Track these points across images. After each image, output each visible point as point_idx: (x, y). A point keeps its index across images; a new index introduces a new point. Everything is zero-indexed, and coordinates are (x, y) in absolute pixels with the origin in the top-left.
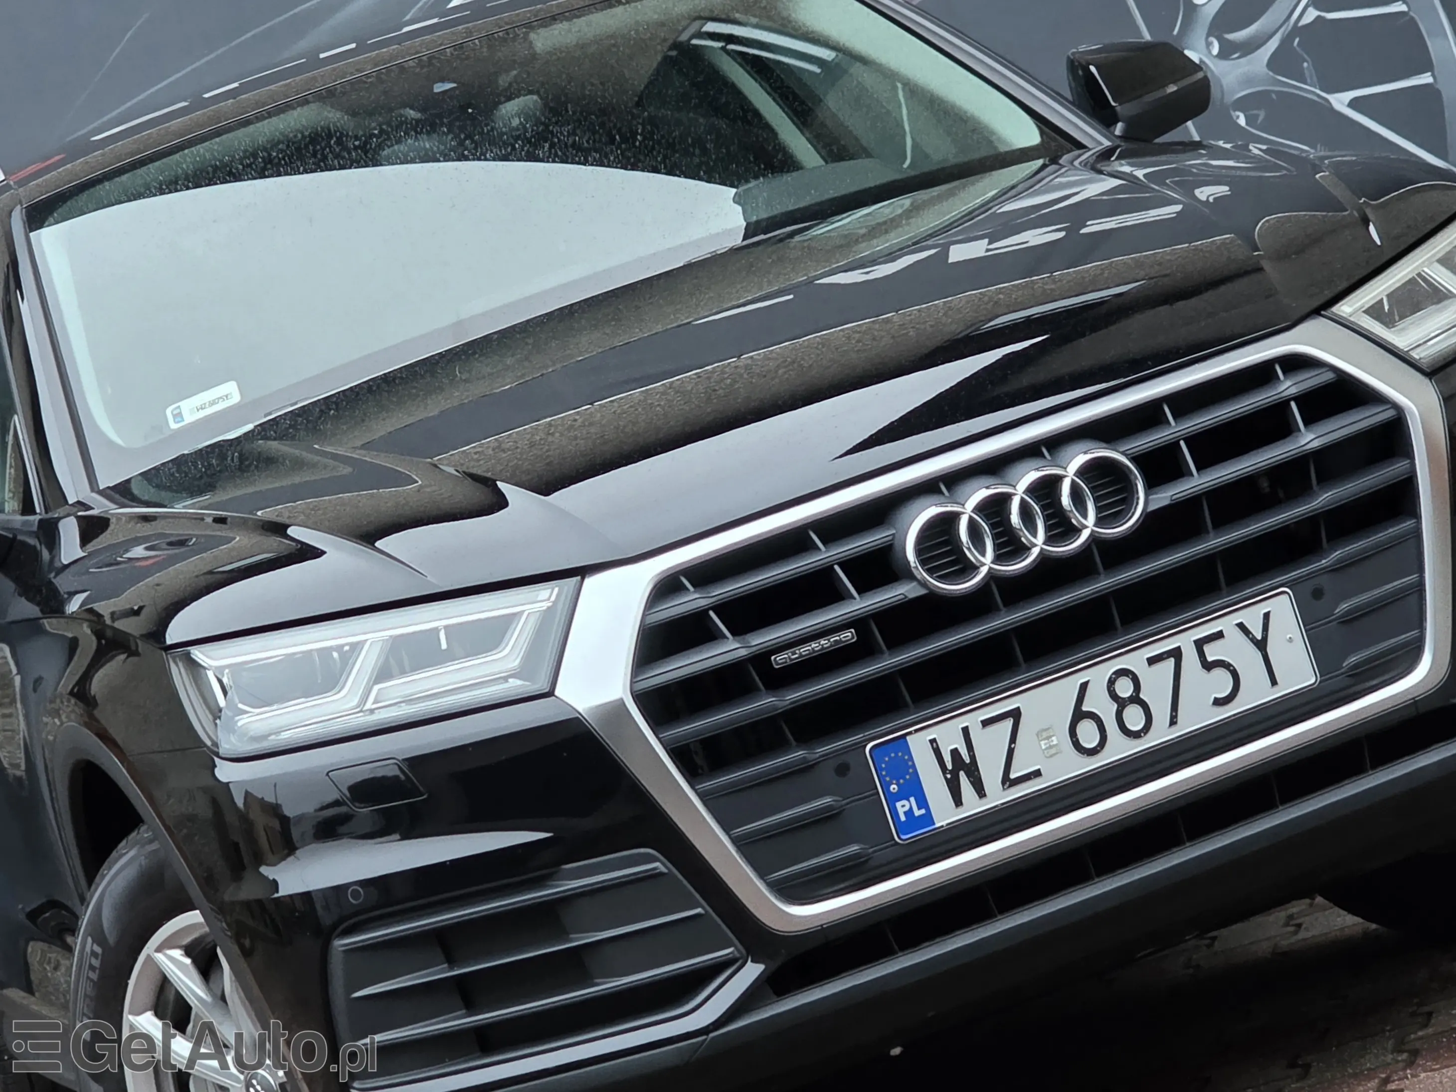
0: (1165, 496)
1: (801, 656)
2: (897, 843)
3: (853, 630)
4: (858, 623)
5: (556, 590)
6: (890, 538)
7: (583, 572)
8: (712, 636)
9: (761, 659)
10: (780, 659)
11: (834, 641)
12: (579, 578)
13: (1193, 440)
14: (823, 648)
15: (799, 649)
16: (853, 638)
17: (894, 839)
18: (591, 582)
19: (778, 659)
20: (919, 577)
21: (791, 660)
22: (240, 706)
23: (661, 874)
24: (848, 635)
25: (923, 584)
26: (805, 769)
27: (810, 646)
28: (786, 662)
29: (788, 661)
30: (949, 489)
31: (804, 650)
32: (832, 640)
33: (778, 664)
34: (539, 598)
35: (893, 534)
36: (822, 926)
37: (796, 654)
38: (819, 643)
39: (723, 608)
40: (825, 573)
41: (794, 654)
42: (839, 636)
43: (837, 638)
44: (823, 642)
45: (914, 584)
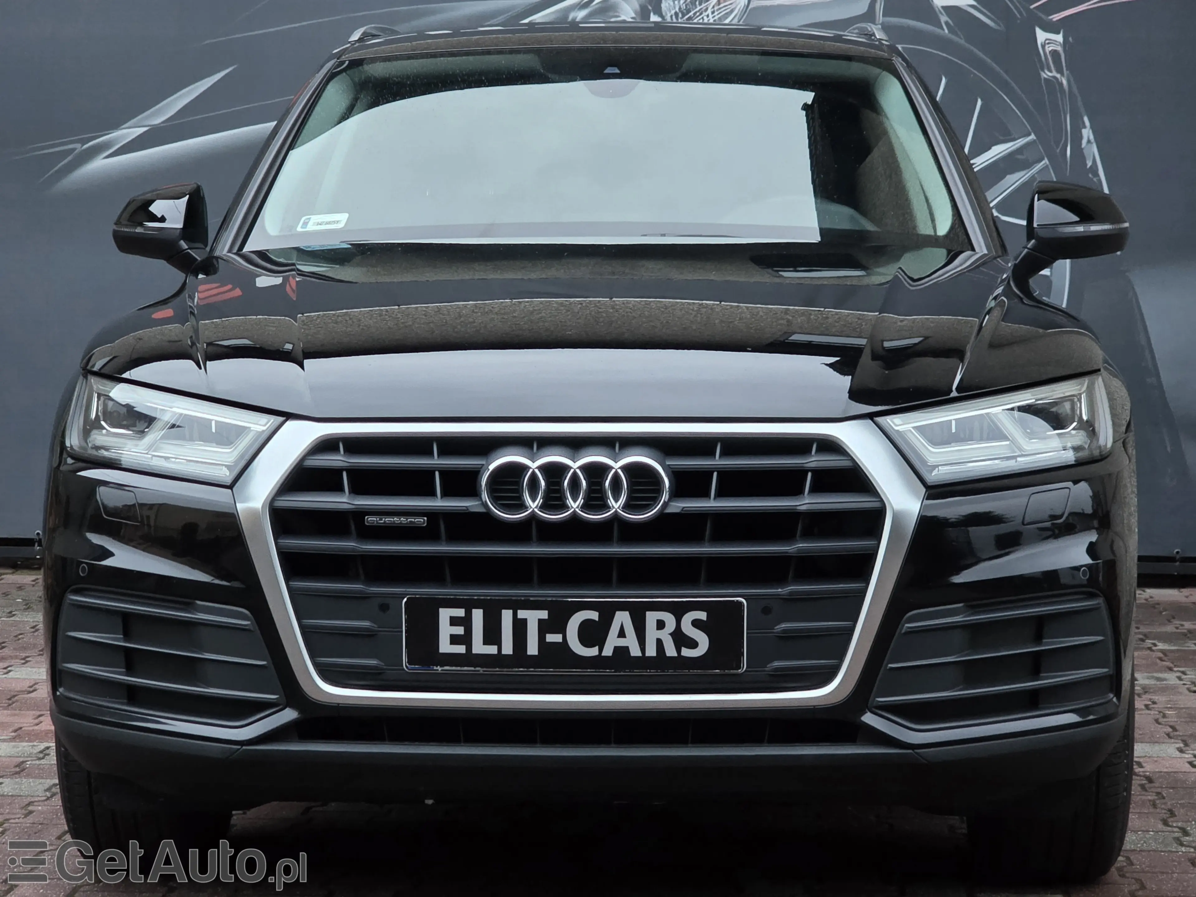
0: (679, 506)
1: (385, 522)
2: (404, 670)
3: (426, 518)
4: (432, 515)
5: (272, 421)
6: (480, 466)
7: (289, 416)
8: (339, 489)
9: (359, 514)
10: (371, 519)
11: (410, 521)
12: (284, 418)
14: (401, 523)
15: (385, 518)
16: (424, 523)
17: (402, 666)
18: (291, 425)
19: (369, 519)
20: (484, 500)
21: (377, 523)
22: (103, 423)
23: (249, 631)
24: (421, 521)
25: (485, 505)
26: (363, 597)
27: (393, 518)
28: (374, 523)
29: (375, 522)
30: (539, 448)
31: (388, 520)
32: (409, 520)
33: (368, 522)
34: (260, 423)
35: (483, 465)
36: (339, 704)
37: (382, 520)
38: (400, 519)
39: (355, 473)
40: (427, 474)
41: (381, 519)
42: (415, 519)
43: (413, 520)
44: (402, 519)
45: (480, 502)
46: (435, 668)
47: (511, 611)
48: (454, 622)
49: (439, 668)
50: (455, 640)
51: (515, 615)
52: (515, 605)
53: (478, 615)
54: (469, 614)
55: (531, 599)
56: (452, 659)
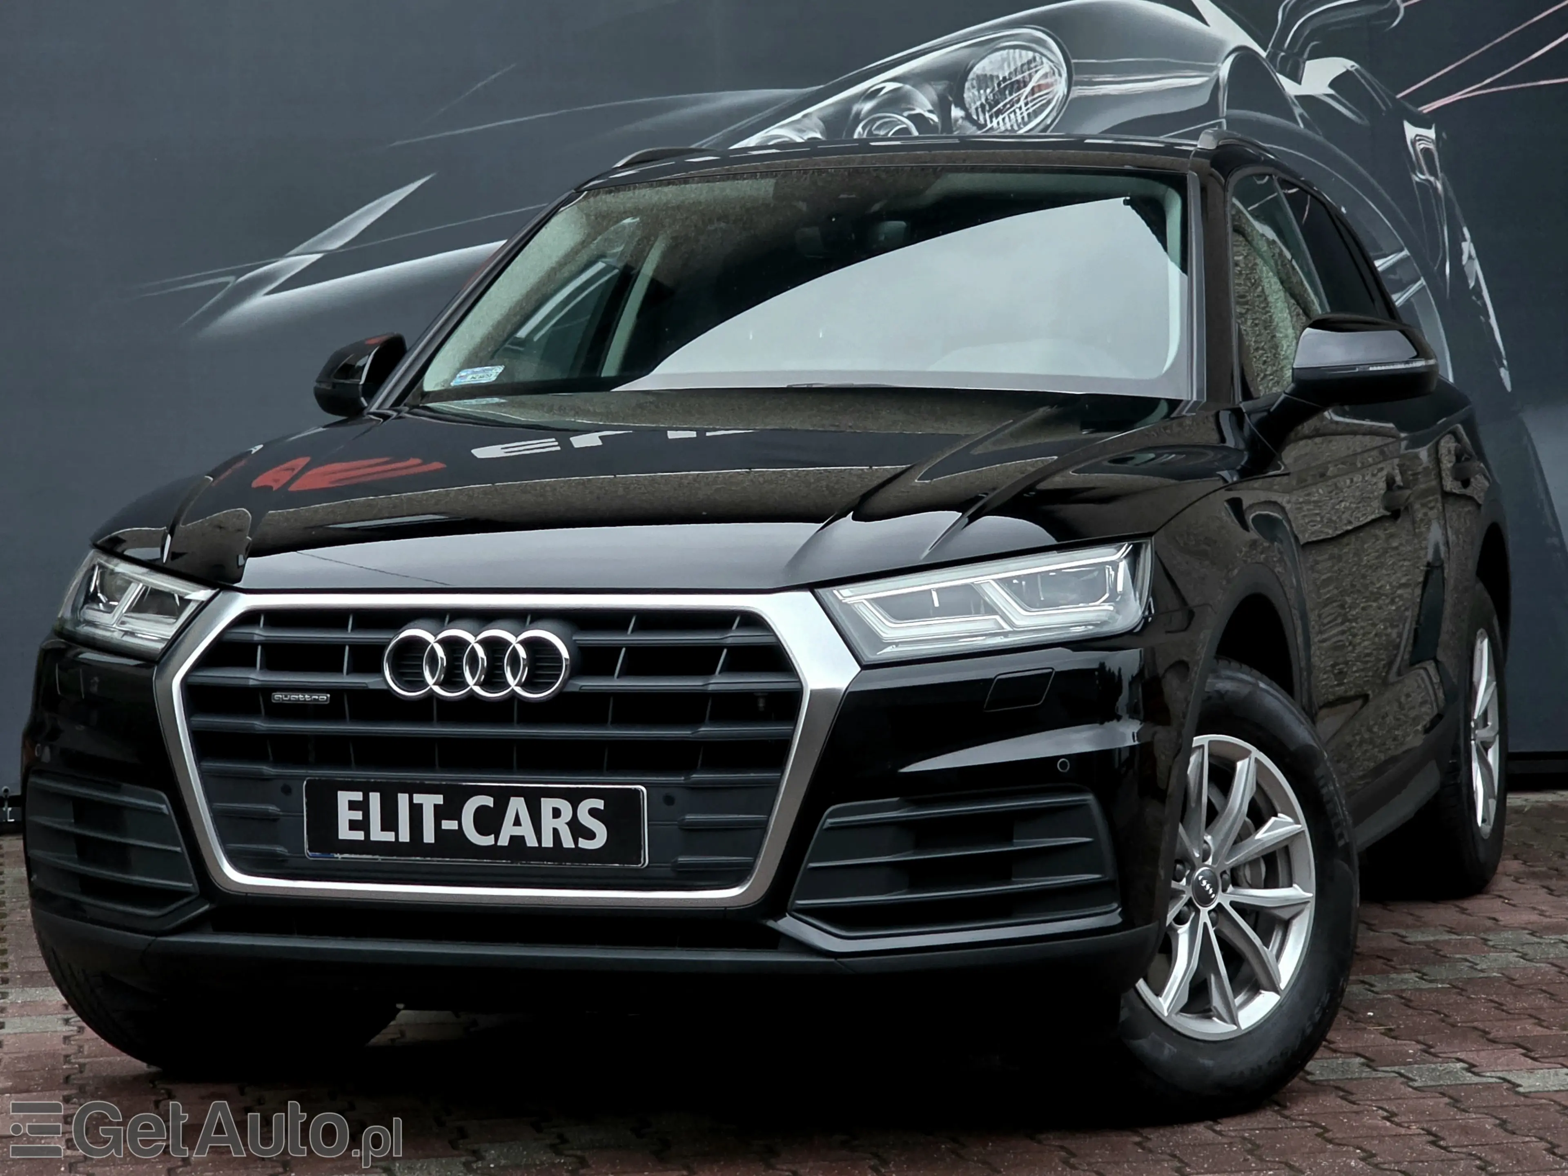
0: (578, 684)
1: (290, 700)
2: (305, 857)
3: (329, 695)
4: (336, 692)
7: (222, 587)
8: (252, 664)
9: (267, 690)
12: (219, 590)
14: (305, 700)
15: (291, 695)
16: (326, 700)
17: (304, 853)
18: (222, 596)
19: (276, 696)
20: (385, 676)
21: (283, 700)
23: (162, 814)
24: (324, 697)
25: (386, 681)
26: (264, 779)
27: (298, 695)
28: (280, 700)
31: (294, 697)
32: (313, 697)
33: (274, 699)
35: (387, 638)
36: (246, 893)
38: (304, 696)
39: (269, 647)
40: (337, 649)
41: (286, 696)
42: (319, 696)
43: (317, 697)
44: (307, 696)
45: (381, 679)
46: (335, 855)
47: (407, 795)
48: (353, 806)
49: (338, 855)
50: (354, 825)
51: (411, 799)
52: (412, 789)
53: (375, 798)
54: (366, 798)
55: (427, 782)
56: (351, 846)
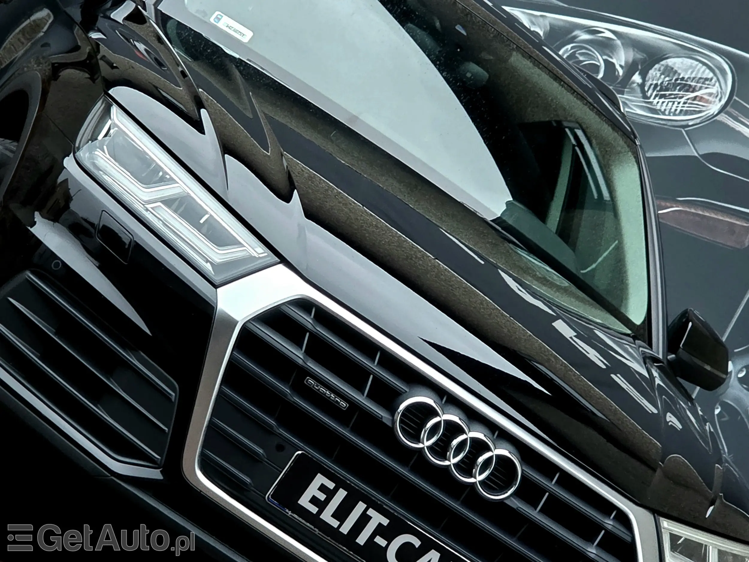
0: (517, 504)
1: (318, 390)
2: (265, 498)
3: (348, 405)
4: (354, 405)
5: (266, 254)
6: (404, 391)
7: (283, 260)
9: (304, 372)
11: (337, 400)
12: (279, 260)
13: (553, 498)
14: (329, 398)
15: (321, 387)
16: (344, 408)
17: (265, 495)
18: (281, 267)
19: (309, 380)
20: (395, 418)
21: (313, 387)
22: (105, 147)
23: (170, 400)
25: (394, 422)
26: (268, 431)
27: (326, 391)
28: (310, 385)
29: (312, 386)
30: (446, 402)
31: (322, 389)
32: (336, 399)
33: (307, 382)
34: (256, 249)
35: (406, 392)
36: (201, 491)
37: (318, 387)
38: (331, 394)
39: (315, 338)
40: (366, 373)
41: (317, 386)
42: (341, 401)
43: (339, 401)
44: (332, 395)
45: (391, 418)
46: (287, 511)
47: (366, 506)
48: (322, 488)
49: (290, 513)
50: (314, 500)
51: (366, 510)
52: (371, 504)
53: (342, 494)
54: (336, 490)
55: (384, 506)
56: (303, 512)
